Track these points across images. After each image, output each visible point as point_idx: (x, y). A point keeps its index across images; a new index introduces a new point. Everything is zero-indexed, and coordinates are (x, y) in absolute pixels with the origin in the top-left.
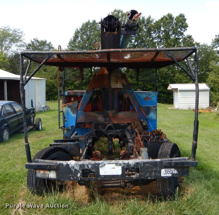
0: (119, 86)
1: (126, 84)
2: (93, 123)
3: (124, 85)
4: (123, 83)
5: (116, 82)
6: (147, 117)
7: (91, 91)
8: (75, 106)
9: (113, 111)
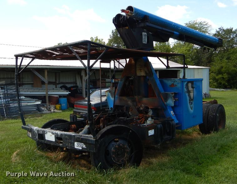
0: (143, 74)
1: (147, 72)
2: (125, 106)
3: (146, 73)
4: (145, 71)
5: (141, 70)
6: (165, 103)
7: (123, 79)
8: (113, 91)
9: (139, 97)
